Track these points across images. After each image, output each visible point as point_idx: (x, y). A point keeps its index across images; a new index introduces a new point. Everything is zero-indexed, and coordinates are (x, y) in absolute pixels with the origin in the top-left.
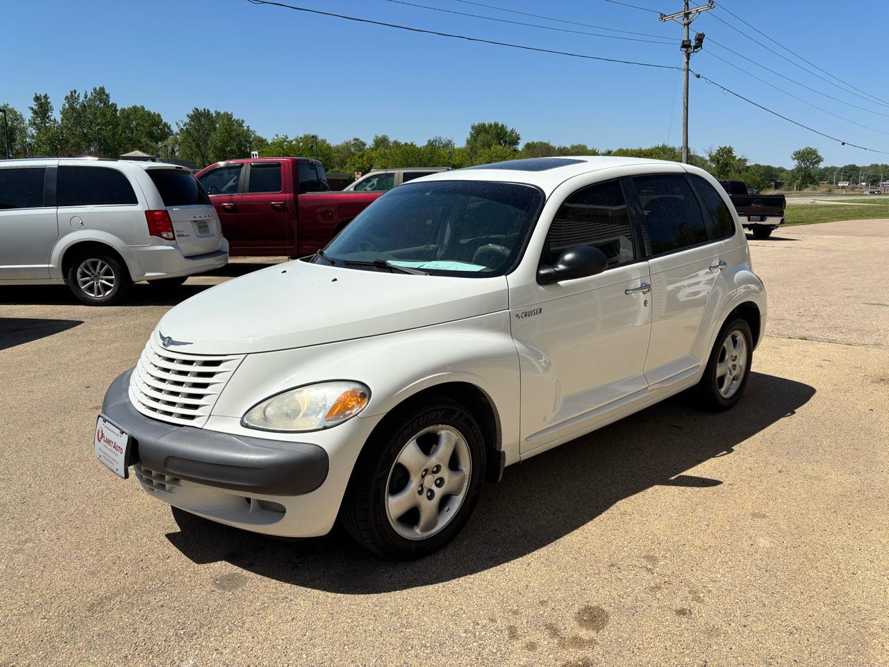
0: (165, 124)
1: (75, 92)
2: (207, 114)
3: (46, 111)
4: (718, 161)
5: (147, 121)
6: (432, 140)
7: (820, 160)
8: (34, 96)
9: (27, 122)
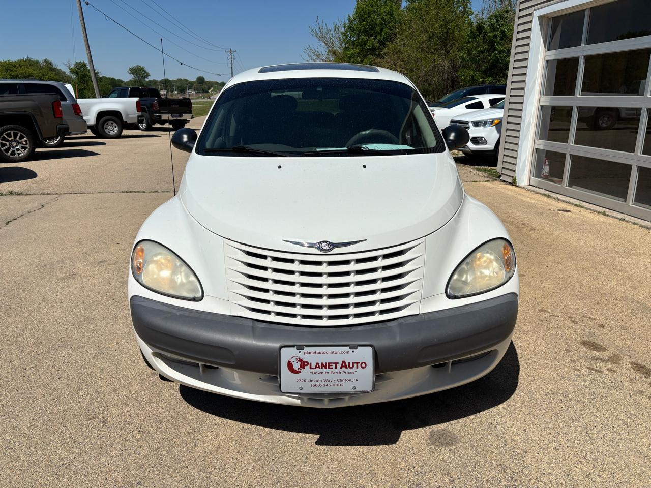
4: (77, 73)
7: (147, 75)
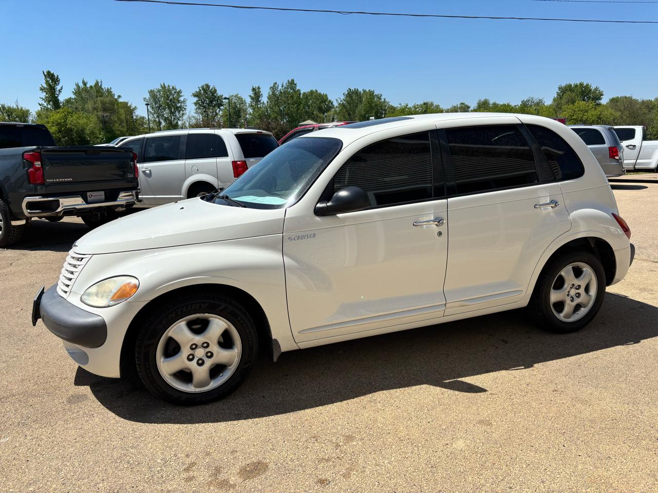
0: (330, 101)
1: (276, 83)
2: (356, 92)
3: (259, 97)
5: (318, 100)
6: (525, 100)
8: (252, 88)
9: (248, 105)
